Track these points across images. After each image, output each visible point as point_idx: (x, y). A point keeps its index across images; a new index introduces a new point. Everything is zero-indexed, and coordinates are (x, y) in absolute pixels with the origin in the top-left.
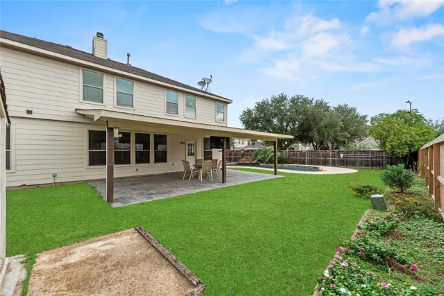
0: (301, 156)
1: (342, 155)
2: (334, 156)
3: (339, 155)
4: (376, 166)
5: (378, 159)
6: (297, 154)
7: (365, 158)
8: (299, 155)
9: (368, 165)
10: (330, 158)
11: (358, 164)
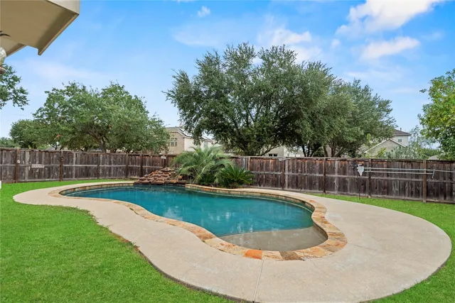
0: (276, 168)
1: (361, 170)
2: (343, 170)
3: (355, 169)
4: (437, 195)
5: (441, 180)
6: (267, 165)
7: (412, 176)
8: (271, 166)
9: (418, 194)
10: (336, 175)
11: (395, 189)
